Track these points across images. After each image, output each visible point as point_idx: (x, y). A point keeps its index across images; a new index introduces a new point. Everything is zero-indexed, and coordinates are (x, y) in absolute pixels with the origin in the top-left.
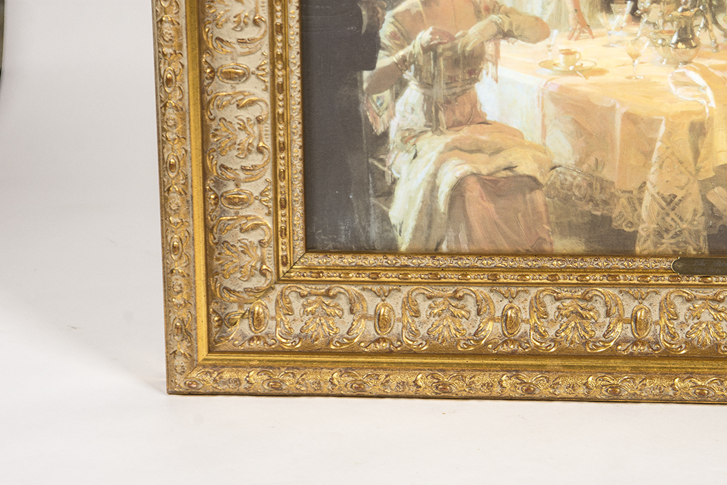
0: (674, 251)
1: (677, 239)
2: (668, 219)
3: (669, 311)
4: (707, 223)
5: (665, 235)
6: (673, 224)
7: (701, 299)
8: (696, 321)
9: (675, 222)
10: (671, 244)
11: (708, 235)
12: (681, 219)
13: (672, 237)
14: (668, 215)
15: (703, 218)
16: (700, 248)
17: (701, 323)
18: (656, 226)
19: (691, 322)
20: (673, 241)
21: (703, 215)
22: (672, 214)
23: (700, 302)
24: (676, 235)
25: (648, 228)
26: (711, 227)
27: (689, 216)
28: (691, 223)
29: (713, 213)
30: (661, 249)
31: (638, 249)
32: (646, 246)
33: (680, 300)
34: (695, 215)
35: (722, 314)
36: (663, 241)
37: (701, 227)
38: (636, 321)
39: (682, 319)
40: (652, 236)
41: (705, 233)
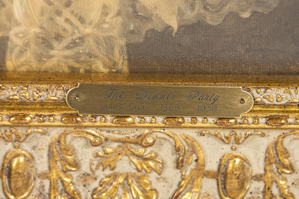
0: (72, 68)
1: (76, 50)
2: (60, 20)
3: (63, 160)
4: (125, 25)
5: (55, 44)
6: (68, 27)
7: (116, 141)
8: (108, 172)
9: (71, 24)
10: (66, 57)
11: (128, 45)
12: (81, 20)
13: (68, 47)
14: (59, 13)
15: (120, 19)
16: (115, 64)
17: (115, 176)
18: (38, 30)
19: (101, 174)
20: (68, 52)
21: (119, 13)
22: (66, 13)
23: (115, 145)
24: (74, 44)
25: (25, 34)
26: (132, 32)
27: (94, 15)
28: (98, 26)
29: (135, 12)
30: (49, 64)
31: (10, 65)
32: (22, 59)
33: (82, 142)
34: (105, 14)
35: (151, 164)
36: (52, 52)
37: (115, 33)
38: (9, 176)
39: (85, 168)
40: (33, 46)
41: (123, 42)
